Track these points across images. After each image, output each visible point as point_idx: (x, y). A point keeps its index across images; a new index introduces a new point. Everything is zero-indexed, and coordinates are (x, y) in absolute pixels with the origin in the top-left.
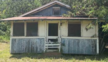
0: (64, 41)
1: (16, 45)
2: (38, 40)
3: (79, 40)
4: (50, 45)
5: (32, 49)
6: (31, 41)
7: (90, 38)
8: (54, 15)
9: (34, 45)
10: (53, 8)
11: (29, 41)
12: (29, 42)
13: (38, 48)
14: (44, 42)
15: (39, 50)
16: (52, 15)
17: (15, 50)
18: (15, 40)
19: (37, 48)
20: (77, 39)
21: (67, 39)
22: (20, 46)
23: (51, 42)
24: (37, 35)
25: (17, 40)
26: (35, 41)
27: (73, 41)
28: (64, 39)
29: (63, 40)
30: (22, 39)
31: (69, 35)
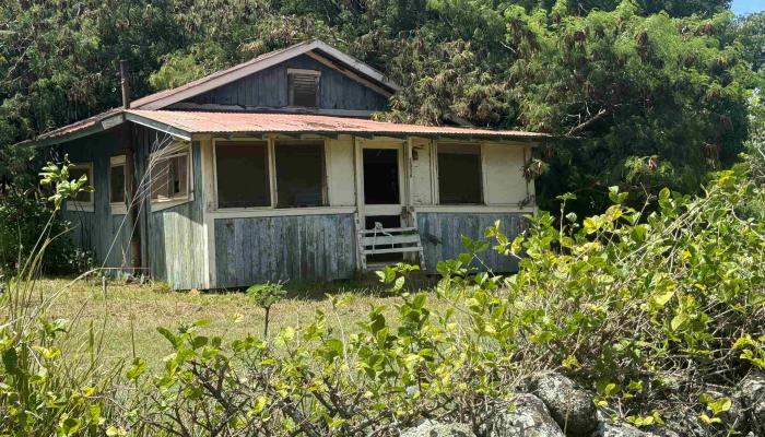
0: (427, 225)
1: (234, 250)
2: (326, 223)
3: (475, 217)
4: (381, 241)
5: (304, 264)
6: (299, 229)
7: (516, 210)
8: (294, 109)
9: (311, 244)
10: (290, 71)
11: (289, 229)
12: (290, 233)
13: (329, 257)
14: (354, 230)
15: (334, 267)
16: (288, 109)
17: (232, 270)
18: (230, 224)
19: (326, 259)
20: (470, 215)
21: (435, 216)
22: (255, 253)
23: (384, 231)
24: (319, 202)
25: (237, 227)
26: (316, 228)
27: (456, 223)
28: (426, 214)
29: (424, 220)
30: (261, 219)
31: (443, 201)
